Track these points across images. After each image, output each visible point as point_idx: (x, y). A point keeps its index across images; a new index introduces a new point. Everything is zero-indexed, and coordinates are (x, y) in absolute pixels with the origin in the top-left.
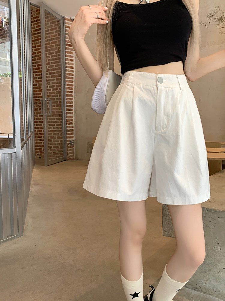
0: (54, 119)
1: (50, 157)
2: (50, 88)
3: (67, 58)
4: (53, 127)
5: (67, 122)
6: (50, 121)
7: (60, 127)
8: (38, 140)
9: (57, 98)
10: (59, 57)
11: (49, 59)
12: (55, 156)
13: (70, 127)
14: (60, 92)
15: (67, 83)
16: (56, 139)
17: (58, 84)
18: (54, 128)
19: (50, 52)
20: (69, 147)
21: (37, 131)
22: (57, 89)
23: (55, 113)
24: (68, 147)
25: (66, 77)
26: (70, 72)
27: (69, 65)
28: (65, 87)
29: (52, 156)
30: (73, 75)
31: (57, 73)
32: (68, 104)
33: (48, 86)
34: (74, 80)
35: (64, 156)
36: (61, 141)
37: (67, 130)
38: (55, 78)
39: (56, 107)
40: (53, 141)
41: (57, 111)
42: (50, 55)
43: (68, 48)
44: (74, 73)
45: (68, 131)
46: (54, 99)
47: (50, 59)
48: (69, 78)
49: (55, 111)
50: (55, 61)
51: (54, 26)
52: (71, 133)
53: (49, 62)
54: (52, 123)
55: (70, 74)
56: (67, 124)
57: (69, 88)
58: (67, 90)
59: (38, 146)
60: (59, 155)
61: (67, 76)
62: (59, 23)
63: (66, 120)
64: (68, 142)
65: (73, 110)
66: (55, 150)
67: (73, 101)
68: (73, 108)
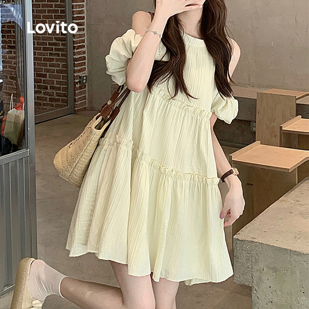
5: (75, 45)
7: (63, 53)
12: (52, 105)
13: (79, 53)
20: (77, 89)
24: (75, 89)
35: (69, 106)
37: (74, 58)
39: (55, 18)
45: (75, 60)
46: (51, 6)
52: (82, 63)
56: (74, 49)
63: (73, 41)
64: (77, 79)
65: (84, 25)
66: (53, 93)
67: (84, 8)
68: (85, 21)
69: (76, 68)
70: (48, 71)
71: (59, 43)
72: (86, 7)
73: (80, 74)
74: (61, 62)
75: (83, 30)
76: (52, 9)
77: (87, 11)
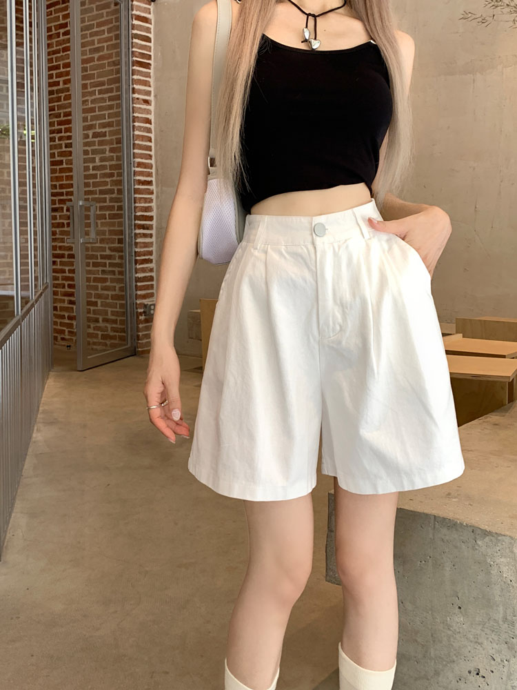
0: (103, 249)
1: (95, 347)
2: (94, 172)
3: (136, 96)
4: (100, 269)
5: (137, 258)
6: (94, 253)
7: (120, 269)
8: (64, 301)
9: (113, 196)
10: (118, 93)
11: (93, 97)
12: (106, 345)
13: (143, 270)
14: (120, 182)
15: (138, 160)
16: (108, 301)
17: (114, 163)
18: (103, 272)
19: (96, 80)
20: (141, 322)
21: (63, 280)
22: (112, 175)
23: (107, 234)
24: (139, 322)
25: (134, 144)
26: (143, 131)
27: (140, 115)
28: (133, 169)
29: (100, 344)
30: (150, 140)
31: (112, 133)
32: (139, 214)
33: (91, 166)
34: (152, 153)
35: (129, 345)
36: (122, 306)
37: (136, 277)
38: (107, 148)
39: (109, 219)
40: (102, 306)
41: (112, 228)
42: (94, 89)
43: (138, 71)
44: (152, 136)
45: (138, 280)
46: (104, 200)
47: (95, 99)
48: (141, 147)
49: (106, 229)
50: (108, 103)
51: (105, 15)
52: (148, 285)
53: (93, 106)
54: (99, 260)
55: (143, 138)
56: (136, 264)
57: (141, 174)
58: (138, 178)
59: (63, 317)
60: (116, 342)
61: (136, 142)
62: (118, 7)
63: (135, 252)
64: (141, 308)
65: (152, 229)
66: (107, 327)
67: (153, 205)
68: (154, 223)
69: (139, 293)
70: (99, 296)
71: (115, 255)
72: (157, 202)
73: (145, 301)
74: (117, 283)
75: (151, 236)
76: (105, 204)
77: (158, 208)
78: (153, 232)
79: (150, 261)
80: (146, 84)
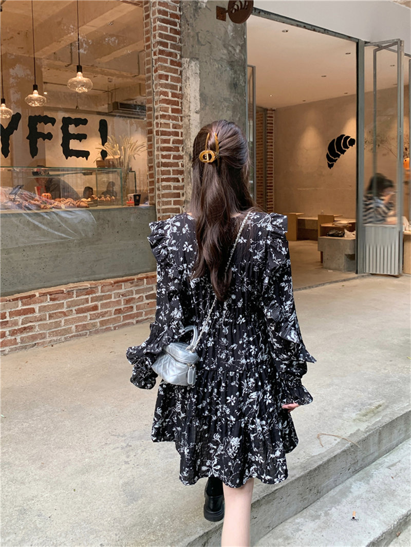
3: (268, 144)
13: (270, 205)
15: (268, 166)
26: (270, 156)
27: (269, 150)
30: (272, 158)
32: (268, 185)
34: (273, 163)
43: (269, 135)
55: (270, 158)
67: (273, 181)
68: (273, 188)
75: (272, 192)
78: (273, 191)
79: (272, 201)
80: (272, 139)
